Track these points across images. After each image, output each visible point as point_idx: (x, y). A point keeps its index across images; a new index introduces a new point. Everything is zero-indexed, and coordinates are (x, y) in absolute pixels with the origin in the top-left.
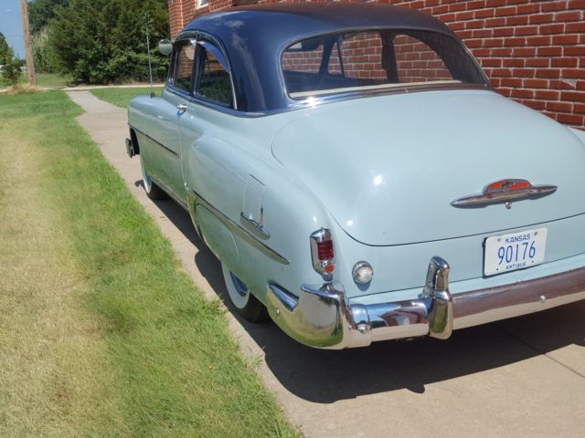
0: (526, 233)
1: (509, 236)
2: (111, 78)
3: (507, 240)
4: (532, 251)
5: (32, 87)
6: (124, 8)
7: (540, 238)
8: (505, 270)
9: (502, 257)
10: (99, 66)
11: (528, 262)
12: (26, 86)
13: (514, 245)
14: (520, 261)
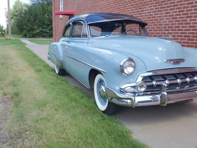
2: (34, 36)
5: (10, 38)
6: (39, 15)
10: (30, 32)
12: (8, 37)
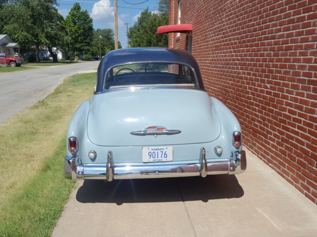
0: (162, 147)
1: (153, 148)
3: (152, 149)
4: (165, 155)
7: (169, 150)
8: (152, 161)
9: (151, 156)
11: (164, 160)
13: (156, 152)
14: (160, 158)
